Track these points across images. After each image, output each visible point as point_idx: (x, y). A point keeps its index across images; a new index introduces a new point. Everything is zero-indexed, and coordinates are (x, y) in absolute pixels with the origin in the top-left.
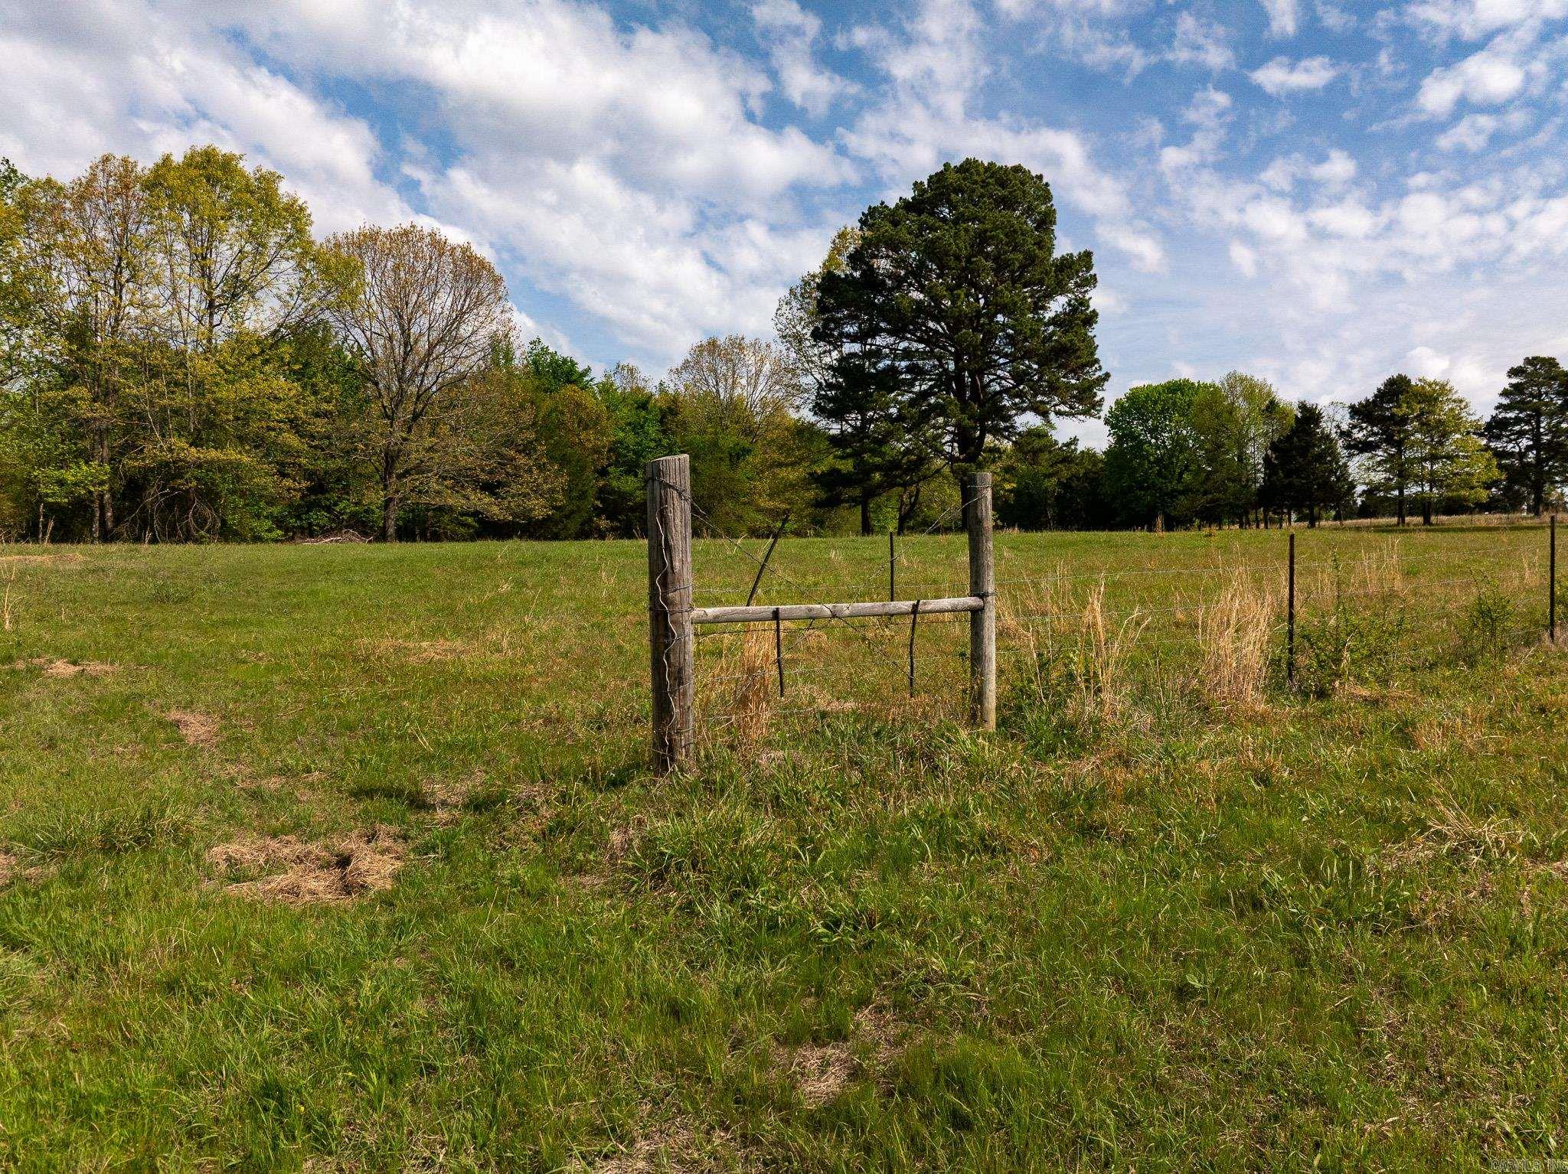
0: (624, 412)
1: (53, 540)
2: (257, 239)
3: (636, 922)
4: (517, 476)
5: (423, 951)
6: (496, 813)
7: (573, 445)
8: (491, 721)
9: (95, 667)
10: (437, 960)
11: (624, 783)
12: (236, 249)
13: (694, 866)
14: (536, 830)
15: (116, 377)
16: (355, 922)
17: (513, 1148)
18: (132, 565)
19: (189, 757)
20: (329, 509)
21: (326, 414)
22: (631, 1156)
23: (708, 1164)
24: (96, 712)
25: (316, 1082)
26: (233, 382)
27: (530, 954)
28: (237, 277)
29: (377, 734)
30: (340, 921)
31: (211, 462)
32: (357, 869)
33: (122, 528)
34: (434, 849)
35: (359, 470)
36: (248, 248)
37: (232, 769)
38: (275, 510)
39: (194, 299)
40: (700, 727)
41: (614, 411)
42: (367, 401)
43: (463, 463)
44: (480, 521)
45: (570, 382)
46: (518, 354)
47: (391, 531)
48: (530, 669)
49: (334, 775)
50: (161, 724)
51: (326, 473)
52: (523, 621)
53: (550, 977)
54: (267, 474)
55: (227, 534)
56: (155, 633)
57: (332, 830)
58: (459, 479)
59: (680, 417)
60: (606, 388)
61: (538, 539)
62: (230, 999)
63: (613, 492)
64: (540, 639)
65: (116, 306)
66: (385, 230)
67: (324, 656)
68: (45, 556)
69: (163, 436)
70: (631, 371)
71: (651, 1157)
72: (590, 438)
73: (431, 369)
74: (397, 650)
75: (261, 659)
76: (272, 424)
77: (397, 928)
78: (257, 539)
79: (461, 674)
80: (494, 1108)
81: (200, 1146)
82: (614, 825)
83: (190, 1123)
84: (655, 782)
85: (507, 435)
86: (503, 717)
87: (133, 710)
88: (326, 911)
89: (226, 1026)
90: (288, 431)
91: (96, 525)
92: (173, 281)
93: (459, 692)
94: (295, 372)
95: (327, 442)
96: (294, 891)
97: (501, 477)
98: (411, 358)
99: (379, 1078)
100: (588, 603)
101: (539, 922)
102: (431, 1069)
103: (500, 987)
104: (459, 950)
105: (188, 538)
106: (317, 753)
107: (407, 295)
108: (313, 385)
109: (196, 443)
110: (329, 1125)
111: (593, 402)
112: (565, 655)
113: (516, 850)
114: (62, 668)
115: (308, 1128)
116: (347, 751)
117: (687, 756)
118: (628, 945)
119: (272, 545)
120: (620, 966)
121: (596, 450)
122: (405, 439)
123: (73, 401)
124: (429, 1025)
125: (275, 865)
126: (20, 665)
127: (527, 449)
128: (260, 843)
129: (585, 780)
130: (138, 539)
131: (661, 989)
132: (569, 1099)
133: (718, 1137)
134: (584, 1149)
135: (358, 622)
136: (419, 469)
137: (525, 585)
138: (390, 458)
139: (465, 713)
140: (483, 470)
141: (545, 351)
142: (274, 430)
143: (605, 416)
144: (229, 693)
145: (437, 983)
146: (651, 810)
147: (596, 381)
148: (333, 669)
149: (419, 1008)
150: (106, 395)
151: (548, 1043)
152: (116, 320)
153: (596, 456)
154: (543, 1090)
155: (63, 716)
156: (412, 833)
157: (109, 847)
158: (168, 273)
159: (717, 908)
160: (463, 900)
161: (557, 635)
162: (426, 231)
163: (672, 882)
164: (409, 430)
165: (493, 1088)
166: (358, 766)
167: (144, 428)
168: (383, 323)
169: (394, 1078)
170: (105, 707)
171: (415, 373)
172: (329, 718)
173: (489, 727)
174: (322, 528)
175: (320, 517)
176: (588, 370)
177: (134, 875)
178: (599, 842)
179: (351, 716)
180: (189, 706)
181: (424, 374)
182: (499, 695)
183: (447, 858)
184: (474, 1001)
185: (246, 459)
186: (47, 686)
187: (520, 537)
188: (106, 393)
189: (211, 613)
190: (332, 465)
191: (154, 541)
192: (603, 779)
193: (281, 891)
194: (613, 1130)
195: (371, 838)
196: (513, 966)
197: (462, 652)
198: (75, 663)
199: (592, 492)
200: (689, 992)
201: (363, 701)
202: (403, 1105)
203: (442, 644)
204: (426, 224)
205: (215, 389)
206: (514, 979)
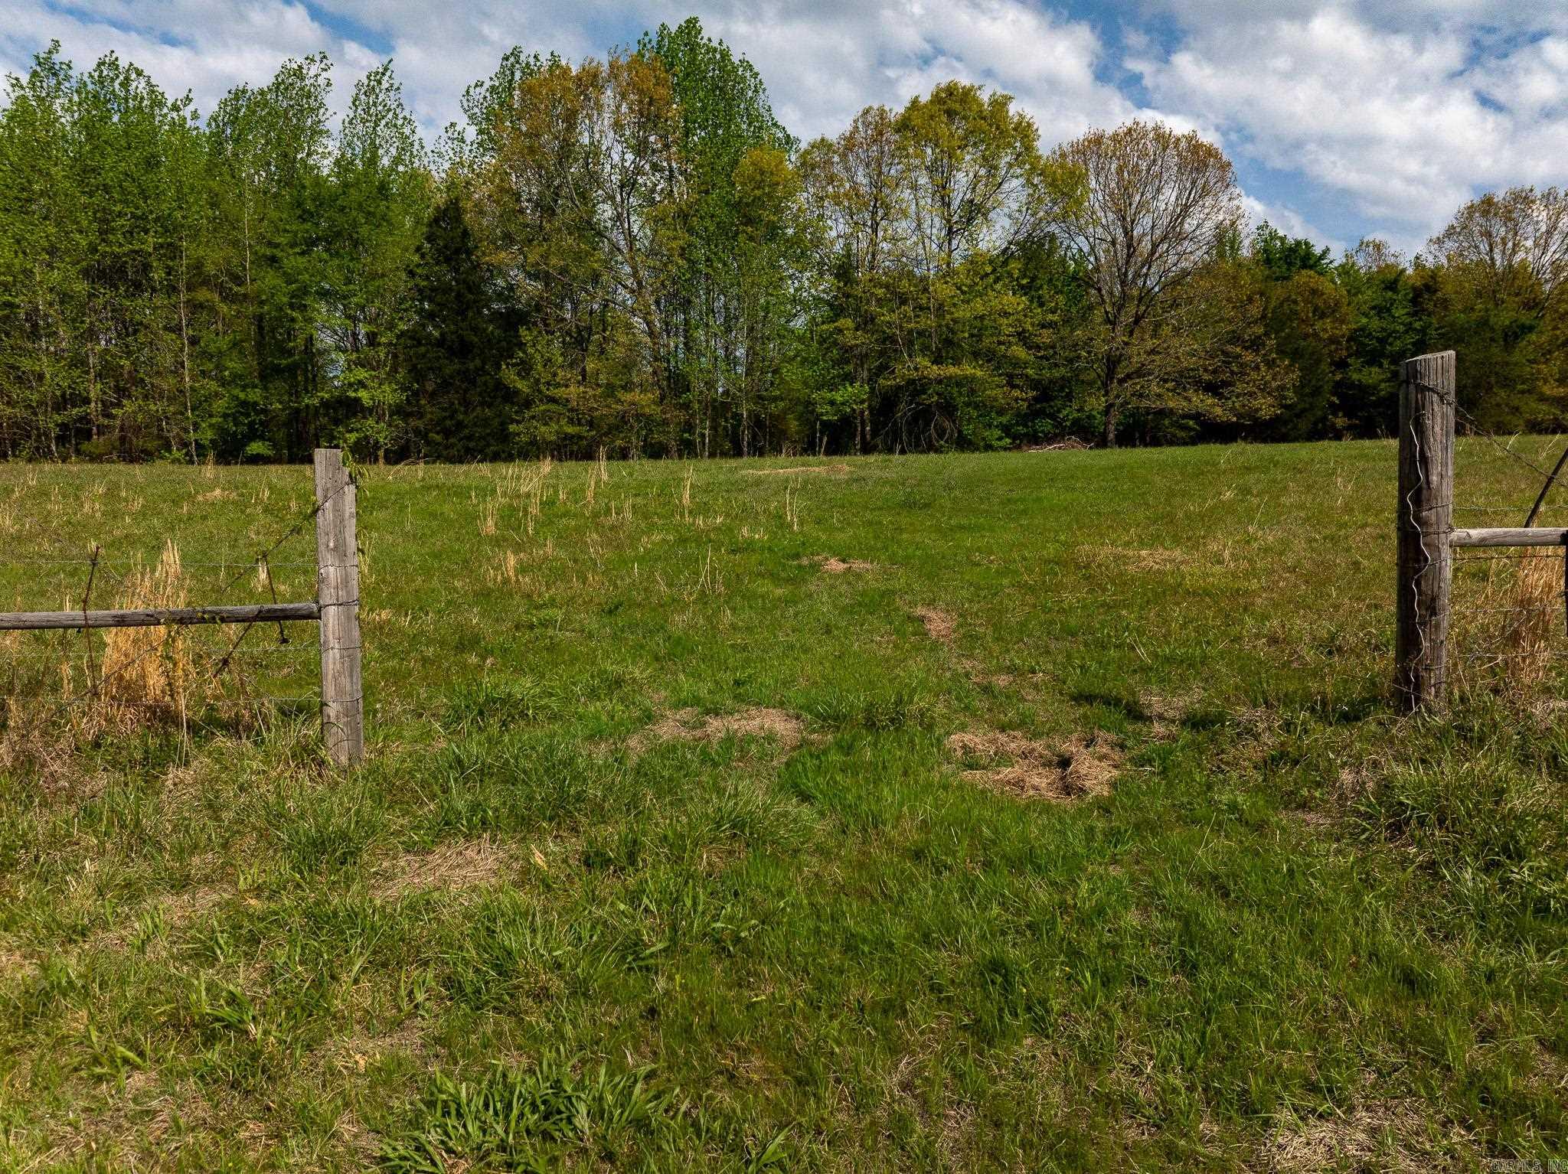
0: (1368, 295)
1: (828, 453)
2: (989, 163)
3: (1367, 874)
4: (1243, 374)
5: (1137, 863)
6: (1215, 733)
7: (1306, 336)
8: (1211, 636)
9: (858, 565)
10: (1151, 874)
11: (1357, 719)
12: (971, 175)
13: (1441, 822)
14: (1257, 757)
15: (873, 308)
16: (1074, 824)
17: (1221, 1080)
18: (886, 474)
19: (931, 650)
20: (1053, 417)
21: (1051, 325)
22: (1349, 1124)
23: (1445, 1161)
24: (860, 604)
25: (1036, 968)
26: (968, 302)
27: (1247, 887)
28: (972, 201)
29: (1096, 641)
30: (1060, 820)
31: (950, 378)
32: (1077, 772)
33: (879, 441)
34: (1150, 761)
35: (1081, 377)
36: (982, 172)
37: (968, 664)
38: (1004, 420)
39: (934, 227)
40: (1455, 665)
41: (1355, 295)
42: (1091, 308)
43: (1185, 364)
44: (1202, 424)
45: (1304, 266)
46: (1246, 243)
47: (1111, 436)
48: (1254, 584)
49: (1056, 678)
50: (910, 618)
51: (1051, 381)
52: (1246, 532)
53: (1267, 915)
54: (998, 386)
55: (964, 444)
56: (905, 536)
57: (1052, 730)
58: (1182, 380)
59: (1439, 294)
60: (1345, 270)
61: (1264, 441)
62: (965, 874)
63: (1352, 386)
64: (1266, 551)
65: (873, 243)
66: (1109, 132)
67: (1048, 561)
68: (822, 468)
69: (910, 356)
70: (1378, 247)
71: (1373, 1131)
72: (1326, 327)
73: (1152, 270)
74: (1117, 558)
75: (992, 562)
76: (1002, 339)
77: (1114, 836)
78: (989, 447)
79: (1180, 585)
80: (1204, 1034)
81: (940, 1001)
82: (1345, 763)
83: (932, 978)
84: (1396, 721)
85: (1234, 332)
86: (1224, 633)
87: (888, 605)
88: (1047, 809)
89: (961, 900)
90: (1016, 344)
91: (858, 439)
92: (918, 214)
93: (1178, 604)
94: (1022, 287)
95: (1051, 352)
96: (1019, 784)
97: (1225, 377)
98: (1133, 260)
99: (1093, 977)
100: (1320, 512)
101: (1257, 854)
102: (1143, 981)
103: (1214, 915)
104: (1174, 869)
105: (931, 448)
106: (1041, 654)
107: (1130, 197)
108: (1040, 297)
109: (938, 361)
110: (1047, 1011)
111: (1332, 288)
112: (1292, 570)
113: (1235, 775)
114: (835, 565)
115: (1029, 1009)
116: (1069, 657)
117: (1436, 696)
118: (1356, 897)
119: (1002, 453)
120: (1346, 919)
121: (1333, 340)
122: (1126, 344)
123: (840, 331)
124: (1142, 939)
125: (1003, 758)
126: (805, 562)
127: (1255, 345)
128: (991, 735)
129: (1313, 710)
130: (890, 450)
131: (1392, 953)
132: (1282, 1045)
133: (1457, 1135)
134: (1296, 1101)
135: (1080, 528)
136: (1140, 373)
137: (1249, 492)
138: (1112, 363)
139: (1183, 627)
140: (1206, 370)
141: (1273, 236)
142: (1003, 343)
143: (1345, 301)
144: (964, 592)
145: (1151, 898)
146: (1389, 752)
147: (1336, 264)
148: (1056, 574)
149: (1132, 919)
150: (866, 324)
151: (1263, 984)
152: (873, 255)
153: (1333, 347)
154: (1255, 1029)
155: (835, 606)
156: (1129, 743)
157: (871, 725)
158: (914, 207)
159: (1468, 876)
160: (1179, 818)
161: (1285, 545)
162: (1150, 126)
163: (1412, 836)
164: (1131, 333)
165: (1203, 1014)
166: (1078, 671)
167: (896, 351)
168: (1106, 228)
169: (1107, 981)
170: (867, 600)
171: (1137, 275)
172: (1052, 622)
173: (1208, 643)
174: (1046, 435)
175: (1045, 425)
176: (1326, 251)
177: (889, 752)
178: (1327, 779)
179: (1073, 622)
180: (931, 603)
181: (1146, 275)
182: (1221, 610)
183: (1164, 772)
184: (1187, 924)
185: (979, 373)
186: (824, 580)
187: (1245, 439)
188: (866, 322)
189: (950, 518)
190: (1057, 374)
191: (903, 452)
192: (1333, 710)
193: (1009, 782)
194: (1330, 1091)
195: (1090, 743)
196: (1227, 895)
197: (1182, 563)
198: (844, 561)
199: (1327, 388)
200: (1429, 961)
201: (1084, 607)
202: (1114, 1009)
203: (1162, 554)
204: (1148, 118)
205: (953, 310)
206: (1228, 909)
